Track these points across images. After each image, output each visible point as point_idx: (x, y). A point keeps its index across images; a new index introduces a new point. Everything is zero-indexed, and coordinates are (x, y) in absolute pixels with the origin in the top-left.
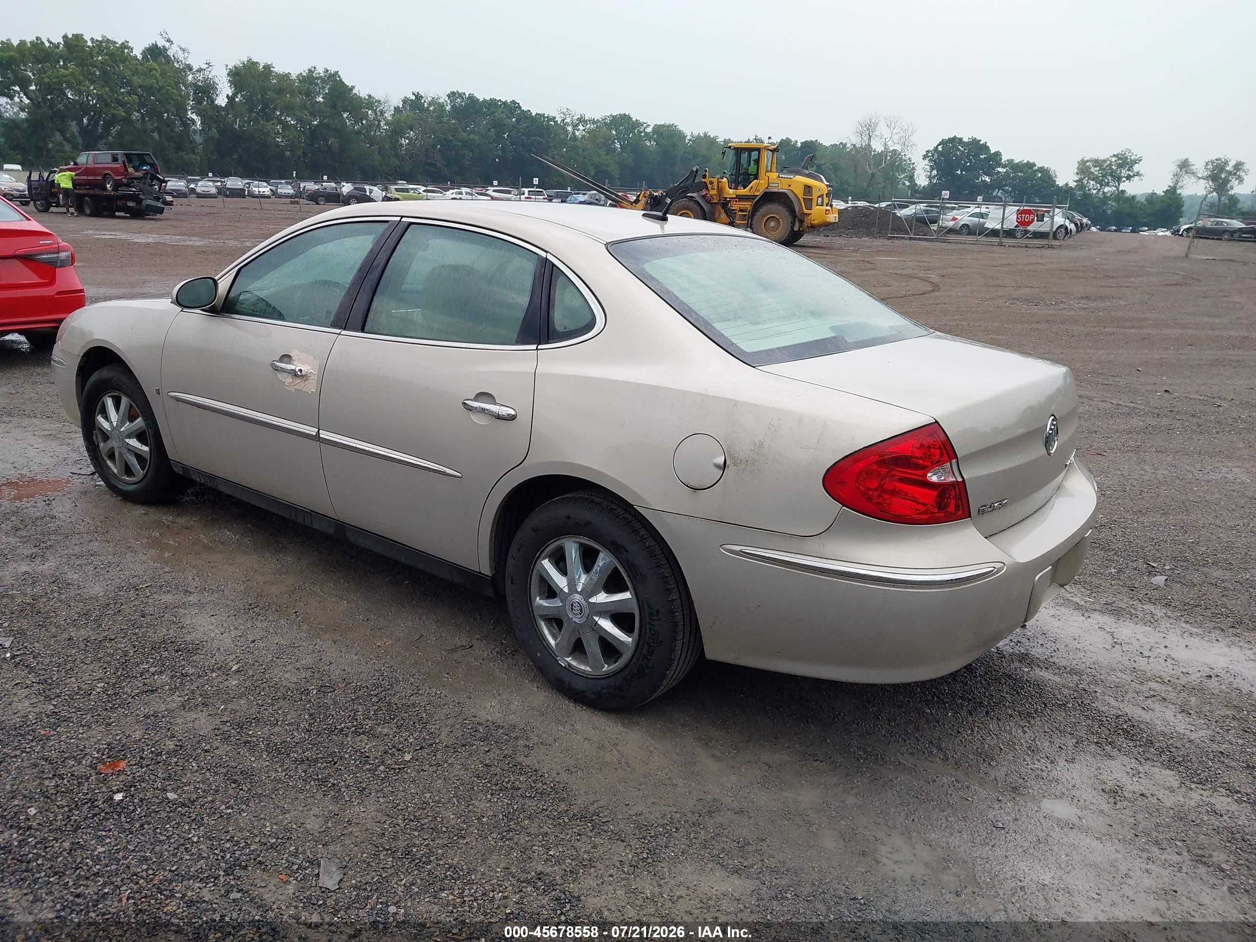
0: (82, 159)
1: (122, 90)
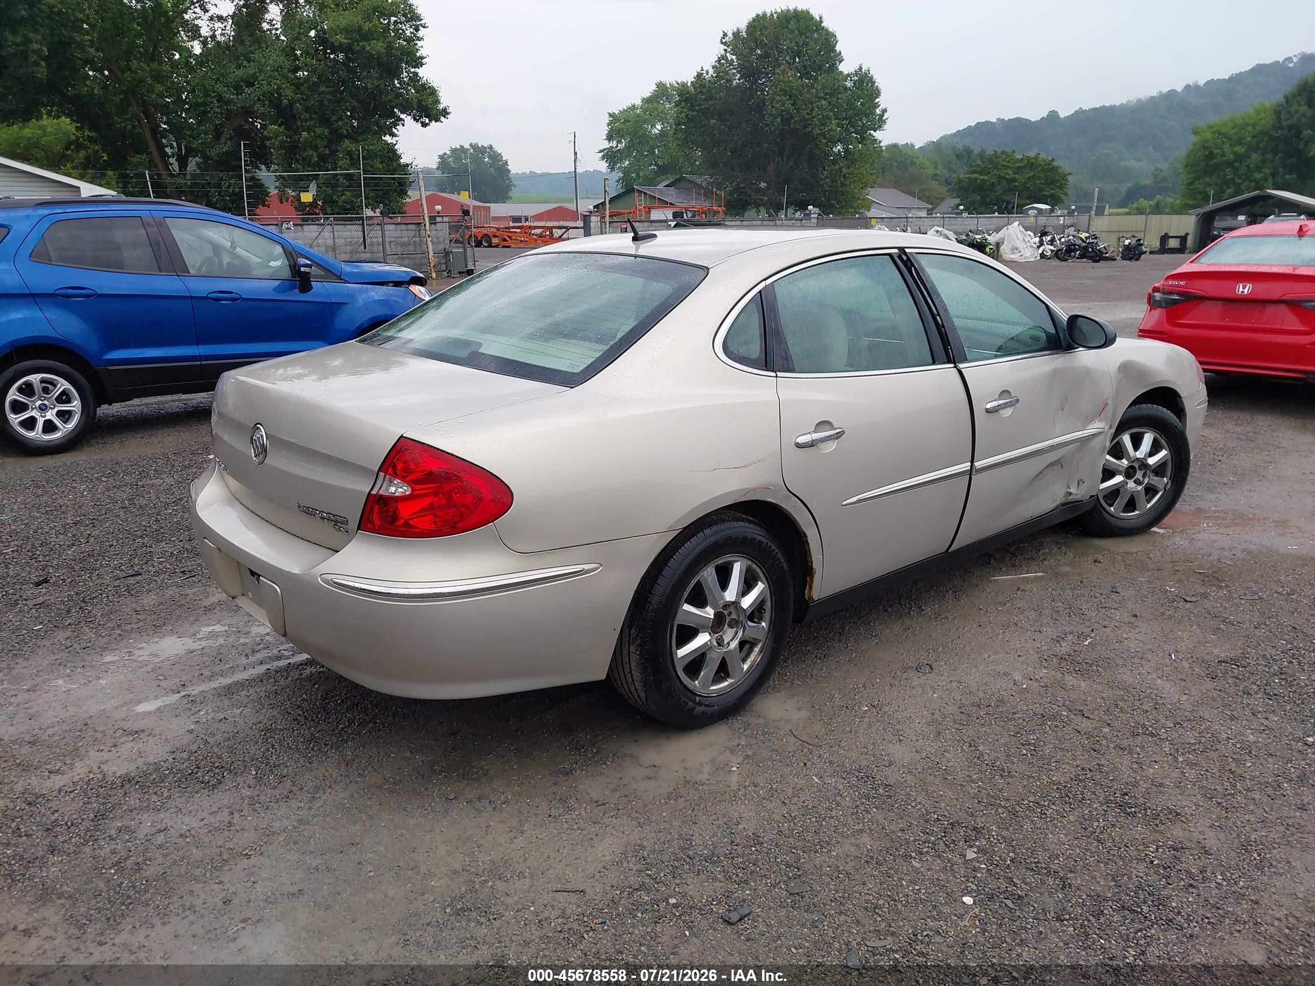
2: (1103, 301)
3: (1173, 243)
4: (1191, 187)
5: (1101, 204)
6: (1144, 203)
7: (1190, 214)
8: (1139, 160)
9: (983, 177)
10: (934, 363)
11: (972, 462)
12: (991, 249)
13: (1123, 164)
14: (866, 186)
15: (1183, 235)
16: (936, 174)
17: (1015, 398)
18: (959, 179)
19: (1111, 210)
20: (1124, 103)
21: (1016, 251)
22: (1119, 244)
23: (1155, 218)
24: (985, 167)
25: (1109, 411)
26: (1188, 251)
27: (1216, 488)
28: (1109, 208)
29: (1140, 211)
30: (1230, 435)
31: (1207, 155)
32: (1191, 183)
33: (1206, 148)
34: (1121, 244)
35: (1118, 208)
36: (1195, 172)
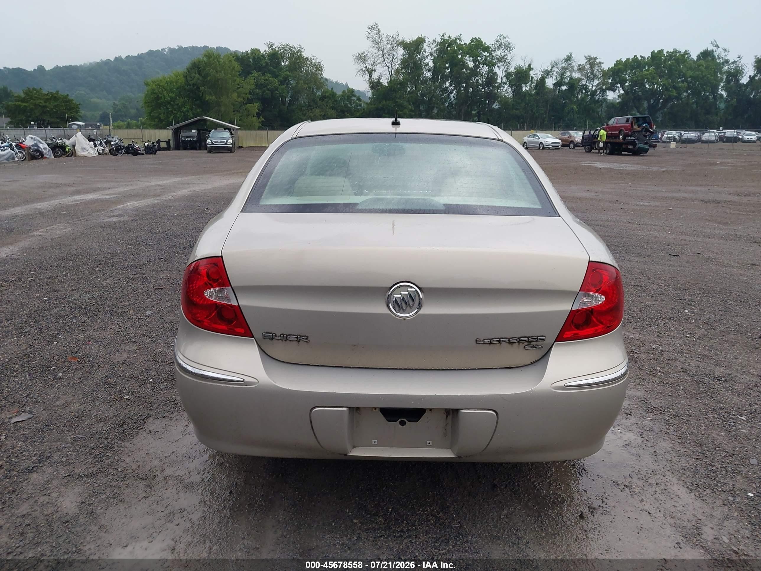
0: (612, 122)
1: (679, 80)
3: (163, 145)
4: (152, 115)
9: (24, 104)
12: (69, 149)
15: (167, 140)
18: (8, 105)
20: (82, 64)
21: (84, 150)
22: (143, 145)
23: (146, 131)
24: (24, 98)
26: (171, 149)
31: (156, 97)
33: (153, 93)
36: (152, 106)
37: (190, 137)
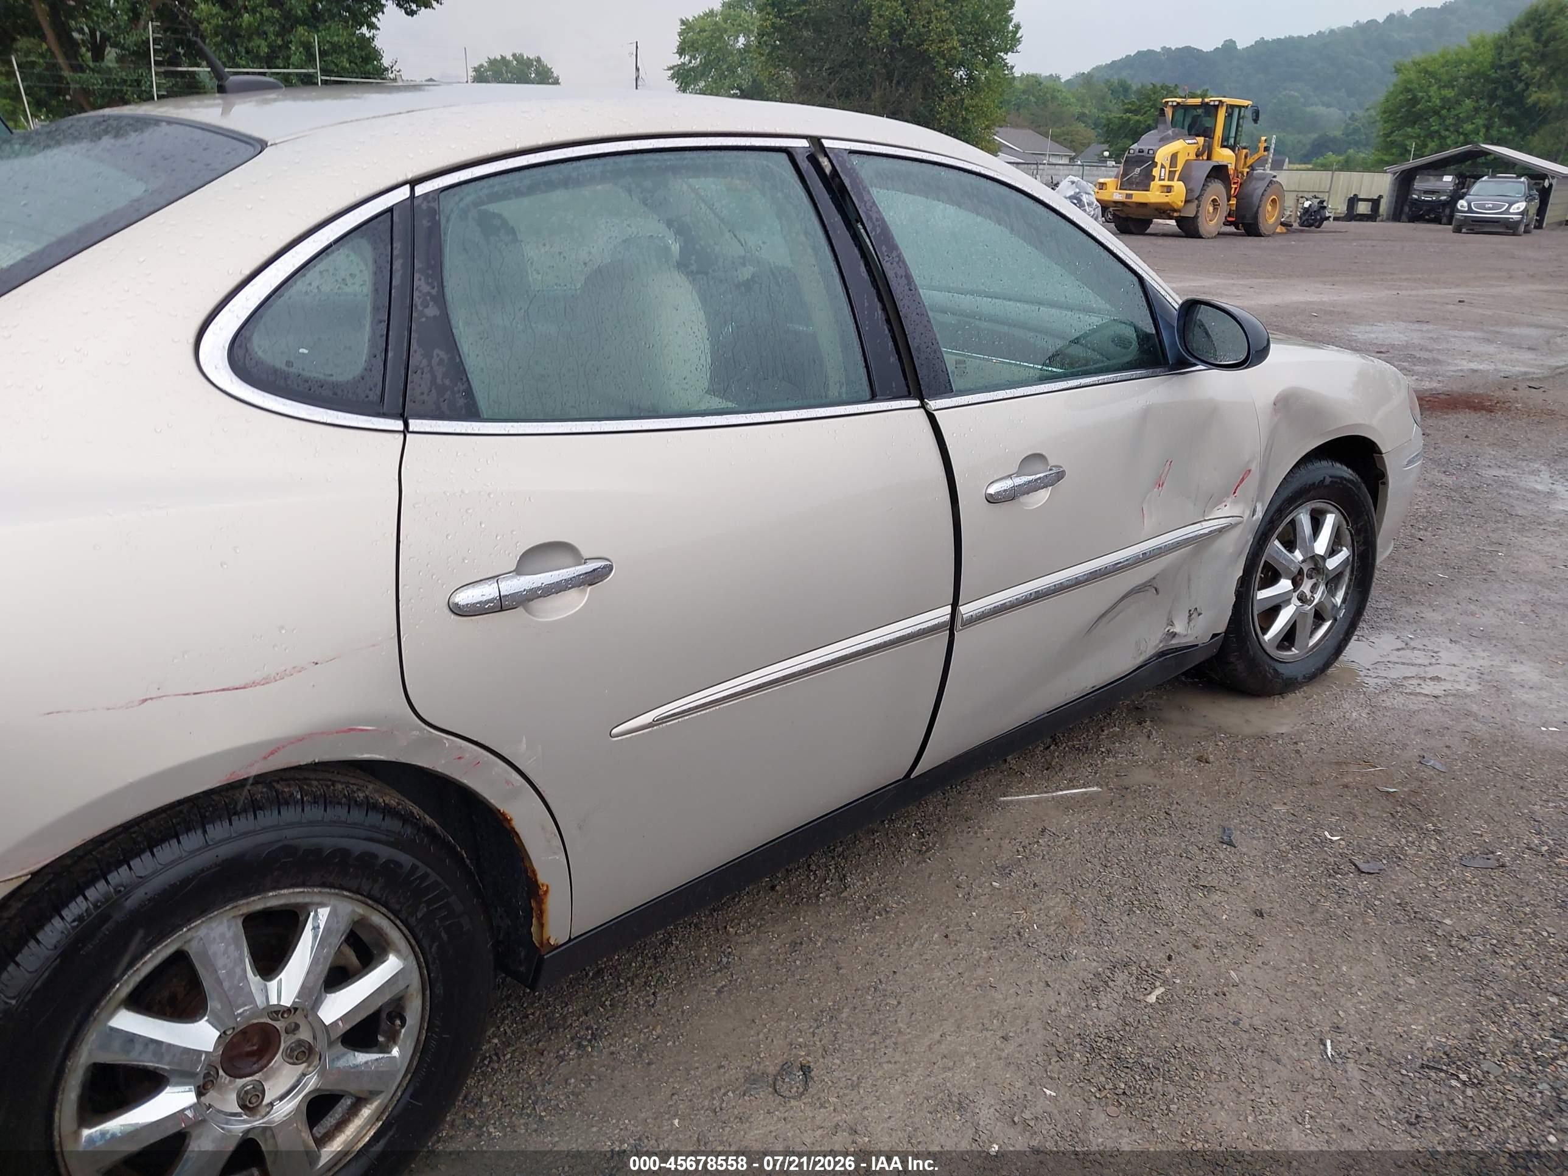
2: (1270, 278)
3: (1363, 208)
4: (1388, 139)
5: (1278, 158)
6: (1331, 157)
7: (1385, 172)
8: (1328, 105)
9: (1137, 118)
10: (873, 398)
11: (955, 605)
13: (1309, 109)
14: (994, 124)
15: (1376, 198)
16: (1084, 114)
17: (1055, 470)
18: (1108, 119)
19: (1291, 166)
22: (1297, 207)
23: (1343, 176)
24: (1140, 106)
25: (1253, 481)
26: (1380, 218)
27: (1415, 593)
28: (1290, 163)
29: (1325, 167)
30: (1437, 491)
31: (1410, 99)
32: (1388, 135)
33: (1408, 90)
34: (1300, 206)
35: (1299, 164)
36: (1394, 120)
37: (1433, 192)
